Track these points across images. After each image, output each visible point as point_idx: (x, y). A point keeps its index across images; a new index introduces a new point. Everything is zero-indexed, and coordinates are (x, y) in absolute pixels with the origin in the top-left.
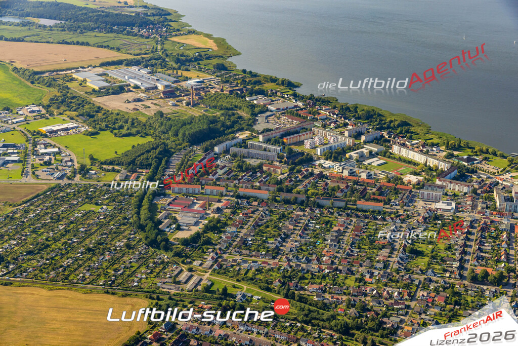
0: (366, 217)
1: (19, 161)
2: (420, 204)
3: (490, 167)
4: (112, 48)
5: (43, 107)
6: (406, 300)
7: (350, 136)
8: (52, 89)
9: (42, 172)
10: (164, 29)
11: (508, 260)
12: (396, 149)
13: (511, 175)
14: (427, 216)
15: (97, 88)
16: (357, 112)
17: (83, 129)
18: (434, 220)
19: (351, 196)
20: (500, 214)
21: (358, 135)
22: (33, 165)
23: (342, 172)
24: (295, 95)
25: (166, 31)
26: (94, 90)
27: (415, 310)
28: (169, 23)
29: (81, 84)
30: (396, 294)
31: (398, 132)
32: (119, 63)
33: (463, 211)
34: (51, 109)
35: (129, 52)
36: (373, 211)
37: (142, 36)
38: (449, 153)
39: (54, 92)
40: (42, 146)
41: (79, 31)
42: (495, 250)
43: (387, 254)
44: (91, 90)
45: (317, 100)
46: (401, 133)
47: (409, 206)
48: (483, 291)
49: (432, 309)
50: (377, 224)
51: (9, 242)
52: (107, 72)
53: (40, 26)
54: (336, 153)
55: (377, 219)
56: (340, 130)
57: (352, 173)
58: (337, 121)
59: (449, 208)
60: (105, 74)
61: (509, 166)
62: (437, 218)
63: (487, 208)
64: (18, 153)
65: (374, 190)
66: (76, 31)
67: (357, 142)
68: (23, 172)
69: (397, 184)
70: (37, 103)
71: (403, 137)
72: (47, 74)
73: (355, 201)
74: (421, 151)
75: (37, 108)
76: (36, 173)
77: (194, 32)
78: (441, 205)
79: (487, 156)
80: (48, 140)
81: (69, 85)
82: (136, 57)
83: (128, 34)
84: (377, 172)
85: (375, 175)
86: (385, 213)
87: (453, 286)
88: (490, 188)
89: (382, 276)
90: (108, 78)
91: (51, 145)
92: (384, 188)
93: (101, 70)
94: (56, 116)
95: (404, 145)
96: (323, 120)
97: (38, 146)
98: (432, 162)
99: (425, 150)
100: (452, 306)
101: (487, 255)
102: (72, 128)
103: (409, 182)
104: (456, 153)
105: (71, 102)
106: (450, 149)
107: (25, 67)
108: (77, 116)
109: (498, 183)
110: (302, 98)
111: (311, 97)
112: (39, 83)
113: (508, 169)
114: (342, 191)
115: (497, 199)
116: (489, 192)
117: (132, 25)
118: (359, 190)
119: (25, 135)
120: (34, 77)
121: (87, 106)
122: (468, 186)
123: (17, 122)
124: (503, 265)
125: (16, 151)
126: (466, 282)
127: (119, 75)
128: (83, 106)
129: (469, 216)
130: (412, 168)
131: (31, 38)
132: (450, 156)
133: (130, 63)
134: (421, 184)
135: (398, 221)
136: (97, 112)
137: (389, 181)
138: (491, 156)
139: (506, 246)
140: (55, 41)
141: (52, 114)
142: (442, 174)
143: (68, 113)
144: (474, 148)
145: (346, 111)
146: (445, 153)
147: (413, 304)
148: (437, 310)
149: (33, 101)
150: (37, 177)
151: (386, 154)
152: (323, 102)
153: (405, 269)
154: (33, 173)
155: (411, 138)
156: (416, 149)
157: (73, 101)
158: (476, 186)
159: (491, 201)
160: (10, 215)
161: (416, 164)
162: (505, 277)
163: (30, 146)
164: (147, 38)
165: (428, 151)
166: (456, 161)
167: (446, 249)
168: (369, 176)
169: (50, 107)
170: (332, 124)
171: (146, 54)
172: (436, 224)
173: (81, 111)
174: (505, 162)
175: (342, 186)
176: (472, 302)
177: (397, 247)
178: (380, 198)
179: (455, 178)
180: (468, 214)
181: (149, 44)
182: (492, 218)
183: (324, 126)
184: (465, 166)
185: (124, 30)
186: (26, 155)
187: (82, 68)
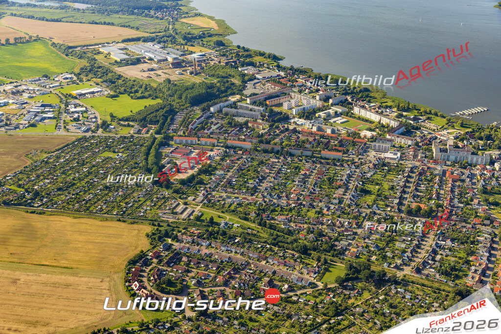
0: (328, 164)
1: (54, 118)
2: (372, 154)
3: (431, 125)
4: (132, 28)
5: (75, 74)
6: (355, 228)
7: (320, 100)
8: (82, 61)
9: (72, 126)
10: (176, 12)
11: (438, 198)
12: (356, 110)
13: (447, 131)
14: (377, 163)
15: (119, 60)
17: (106, 93)
18: (382, 166)
19: (317, 147)
20: (436, 161)
21: (326, 99)
22: (64, 121)
23: (312, 128)
24: (278, 66)
25: (177, 14)
26: (116, 61)
27: (361, 236)
28: (180, 7)
29: (106, 57)
30: (347, 223)
31: (359, 96)
32: (138, 39)
33: (406, 160)
34: (81, 76)
35: (146, 30)
36: (333, 159)
37: (157, 18)
38: (399, 114)
39: (84, 63)
40: (73, 106)
41: (106, 13)
42: (429, 190)
43: (342, 193)
44: (114, 61)
45: (296, 70)
46: (362, 97)
47: (363, 155)
48: (416, 222)
49: (374, 235)
50: (336, 169)
51: (43, 181)
52: (128, 47)
53: (75, 9)
54: (308, 113)
55: (336, 165)
56: (313, 94)
57: (319, 129)
58: (311, 88)
59: (395, 157)
60: (126, 49)
61: (447, 124)
62: (384, 165)
63: (426, 157)
64: (53, 111)
65: (336, 142)
66: (104, 13)
67: (326, 104)
68: (56, 126)
69: (355, 138)
70: (70, 71)
71: (363, 101)
72: (79, 49)
73: (320, 151)
74: (377, 111)
75: (69, 76)
76: (67, 127)
77: (199, 15)
78: (389, 155)
79: (430, 116)
80: (77, 101)
81: (96, 57)
82: (151, 35)
83: (146, 16)
85: (338, 130)
86: (343, 161)
87: (392, 218)
88: (430, 142)
89: (337, 210)
90: (128, 52)
91: (80, 105)
92: (344, 141)
93: (122, 45)
94: (84, 82)
95: (363, 107)
96: (300, 86)
97: (69, 106)
98: (385, 121)
99: (380, 111)
101: (422, 194)
102: (97, 92)
103: (365, 136)
104: (405, 114)
105: (97, 71)
106: (400, 111)
107: (61, 43)
108: (102, 82)
109: (436, 138)
110: (284, 69)
111: (291, 68)
112: (72, 56)
113: (446, 126)
114: (310, 143)
115: (434, 150)
116: (428, 145)
117: (149, 8)
118: (324, 142)
119: (60, 97)
120: (68, 50)
121: (110, 75)
122: (412, 140)
123: (53, 87)
124: (433, 202)
125: (52, 110)
126: (403, 215)
127: (137, 49)
128: (107, 74)
129: (410, 164)
130: (368, 125)
131: (68, 19)
132: (400, 116)
133: (146, 40)
134: (375, 138)
136: (118, 79)
137: (349, 136)
138: (433, 116)
139: (438, 187)
140: (87, 22)
141: (81, 81)
142: (391, 131)
143: (94, 79)
144: (420, 110)
146: (396, 114)
147: (359, 231)
148: (378, 236)
149: (67, 70)
150: (68, 130)
151: (348, 114)
152: (300, 72)
153: (356, 204)
154: (65, 127)
155: (369, 101)
156: (373, 111)
157: (99, 70)
158: (419, 140)
159: (429, 152)
160: (45, 160)
161: (372, 122)
162: (435, 211)
163: (63, 106)
164: (161, 19)
165: (382, 112)
166: (405, 120)
167: (389, 189)
168: (333, 131)
169: (80, 74)
170: (307, 90)
171: (160, 32)
172: (383, 170)
173: (105, 78)
174: (444, 121)
175: (311, 139)
177: (351, 187)
178: (340, 149)
179: (402, 134)
180: (410, 162)
181: (163, 24)
182: (429, 165)
183: (300, 92)
184: (411, 124)
185: (143, 12)
186: (60, 113)
187: (107, 43)
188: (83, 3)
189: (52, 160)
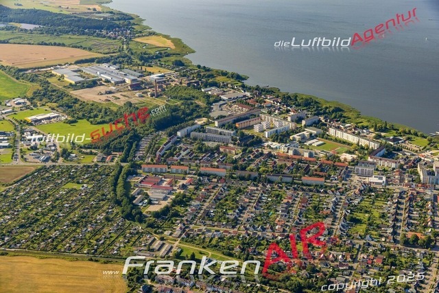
0: (311, 191)
1: (9, 147)
2: (355, 178)
3: (413, 146)
4: (84, 48)
5: (28, 99)
6: (349, 262)
7: (292, 121)
8: (34, 84)
9: (29, 156)
10: (129, 32)
11: (434, 226)
12: (332, 132)
13: (431, 152)
14: (363, 188)
15: (73, 83)
16: (297, 100)
17: (63, 118)
18: (369, 192)
19: (296, 172)
20: (424, 186)
21: (299, 120)
22: (21, 149)
23: (288, 152)
24: (243, 87)
25: (130, 33)
26: (71, 84)
27: (357, 270)
28: (133, 26)
29: (59, 80)
30: (340, 257)
31: (333, 116)
32: (91, 61)
33: (393, 184)
34: (35, 101)
35: (99, 51)
36: (316, 186)
37: (110, 37)
38: (377, 134)
39: (37, 86)
40: (29, 133)
41: (55, 34)
42: (422, 217)
43: (330, 223)
44: (68, 84)
45: (262, 90)
46: (335, 117)
47: (346, 180)
48: (414, 253)
49: (372, 270)
50: (320, 197)
51: (3, 217)
52: (82, 69)
53: (22, 30)
54: (281, 135)
55: (320, 192)
56: (283, 115)
57: (296, 153)
58: (280, 108)
59: (381, 181)
60: (80, 71)
61: (429, 144)
62: (371, 190)
63: (413, 181)
64: (8, 139)
65: (316, 167)
66: (53, 34)
67: (299, 126)
68: (13, 156)
69: (335, 161)
70: (23, 96)
71: (337, 121)
72: (30, 71)
73: (301, 177)
74: (354, 133)
75: (22, 101)
76: (25, 156)
77: (154, 34)
78: (373, 179)
79: (410, 136)
80: (33, 128)
81: (49, 80)
82: (105, 55)
83: (98, 35)
84: (318, 151)
85: (316, 154)
86: (326, 187)
87: (388, 249)
88: (414, 164)
89: (328, 242)
90: (82, 74)
91: (36, 133)
92: (324, 165)
93: (76, 67)
94: (39, 107)
95: (338, 128)
96: (269, 107)
97: (25, 133)
98: (363, 142)
99: (356, 132)
100: (389, 267)
101: (416, 222)
102: (54, 117)
103: (345, 160)
104: (383, 134)
105: (52, 95)
106: (378, 131)
107: (11, 65)
108: (58, 107)
109: (420, 159)
110: (249, 89)
111: (257, 88)
112: (23, 79)
113: (428, 147)
114: (289, 168)
115: (421, 173)
116: (413, 167)
117: (101, 28)
118: (302, 167)
119: (14, 123)
120: (19, 73)
121: (65, 98)
122: (396, 163)
123: (6, 113)
124: (430, 230)
125: (6, 138)
126: (399, 246)
127: (92, 71)
128: (62, 98)
129: (398, 188)
130: (346, 148)
131: (15, 41)
132: (378, 137)
133: (100, 61)
134: (356, 161)
135: (338, 193)
136: (74, 103)
137: (328, 160)
138: (413, 136)
139: (432, 214)
140: (36, 43)
141: (35, 106)
142: (372, 153)
143: (49, 104)
144: (398, 130)
145: (287, 100)
146: (374, 135)
147: (355, 265)
148: (376, 271)
149: (19, 95)
150: (26, 160)
151: (323, 136)
152: (267, 92)
153: (347, 235)
154: (22, 157)
155: (344, 122)
156: (349, 131)
157: (54, 94)
158: (403, 163)
159: (415, 175)
160: (4, 193)
161: (350, 144)
162: (433, 241)
163: (18, 134)
164: (114, 39)
165: (359, 133)
166: (384, 141)
167: (380, 217)
168: (311, 155)
169: (34, 99)
170: (277, 111)
171: (114, 53)
172: (370, 196)
173: (60, 102)
174: (425, 141)
175: (289, 164)
176: (406, 263)
177: (339, 216)
178: (321, 174)
179: (384, 156)
180: (397, 187)
181: (116, 44)
182: (418, 189)
183: (270, 113)
184: (391, 145)
185: (95, 32)
186: (15, 141)
187: (59, 65)
188: (30, 23)
189: (11, 194)
